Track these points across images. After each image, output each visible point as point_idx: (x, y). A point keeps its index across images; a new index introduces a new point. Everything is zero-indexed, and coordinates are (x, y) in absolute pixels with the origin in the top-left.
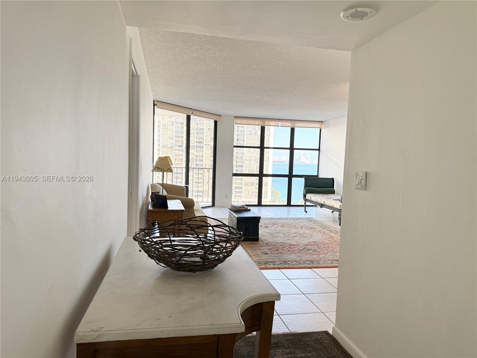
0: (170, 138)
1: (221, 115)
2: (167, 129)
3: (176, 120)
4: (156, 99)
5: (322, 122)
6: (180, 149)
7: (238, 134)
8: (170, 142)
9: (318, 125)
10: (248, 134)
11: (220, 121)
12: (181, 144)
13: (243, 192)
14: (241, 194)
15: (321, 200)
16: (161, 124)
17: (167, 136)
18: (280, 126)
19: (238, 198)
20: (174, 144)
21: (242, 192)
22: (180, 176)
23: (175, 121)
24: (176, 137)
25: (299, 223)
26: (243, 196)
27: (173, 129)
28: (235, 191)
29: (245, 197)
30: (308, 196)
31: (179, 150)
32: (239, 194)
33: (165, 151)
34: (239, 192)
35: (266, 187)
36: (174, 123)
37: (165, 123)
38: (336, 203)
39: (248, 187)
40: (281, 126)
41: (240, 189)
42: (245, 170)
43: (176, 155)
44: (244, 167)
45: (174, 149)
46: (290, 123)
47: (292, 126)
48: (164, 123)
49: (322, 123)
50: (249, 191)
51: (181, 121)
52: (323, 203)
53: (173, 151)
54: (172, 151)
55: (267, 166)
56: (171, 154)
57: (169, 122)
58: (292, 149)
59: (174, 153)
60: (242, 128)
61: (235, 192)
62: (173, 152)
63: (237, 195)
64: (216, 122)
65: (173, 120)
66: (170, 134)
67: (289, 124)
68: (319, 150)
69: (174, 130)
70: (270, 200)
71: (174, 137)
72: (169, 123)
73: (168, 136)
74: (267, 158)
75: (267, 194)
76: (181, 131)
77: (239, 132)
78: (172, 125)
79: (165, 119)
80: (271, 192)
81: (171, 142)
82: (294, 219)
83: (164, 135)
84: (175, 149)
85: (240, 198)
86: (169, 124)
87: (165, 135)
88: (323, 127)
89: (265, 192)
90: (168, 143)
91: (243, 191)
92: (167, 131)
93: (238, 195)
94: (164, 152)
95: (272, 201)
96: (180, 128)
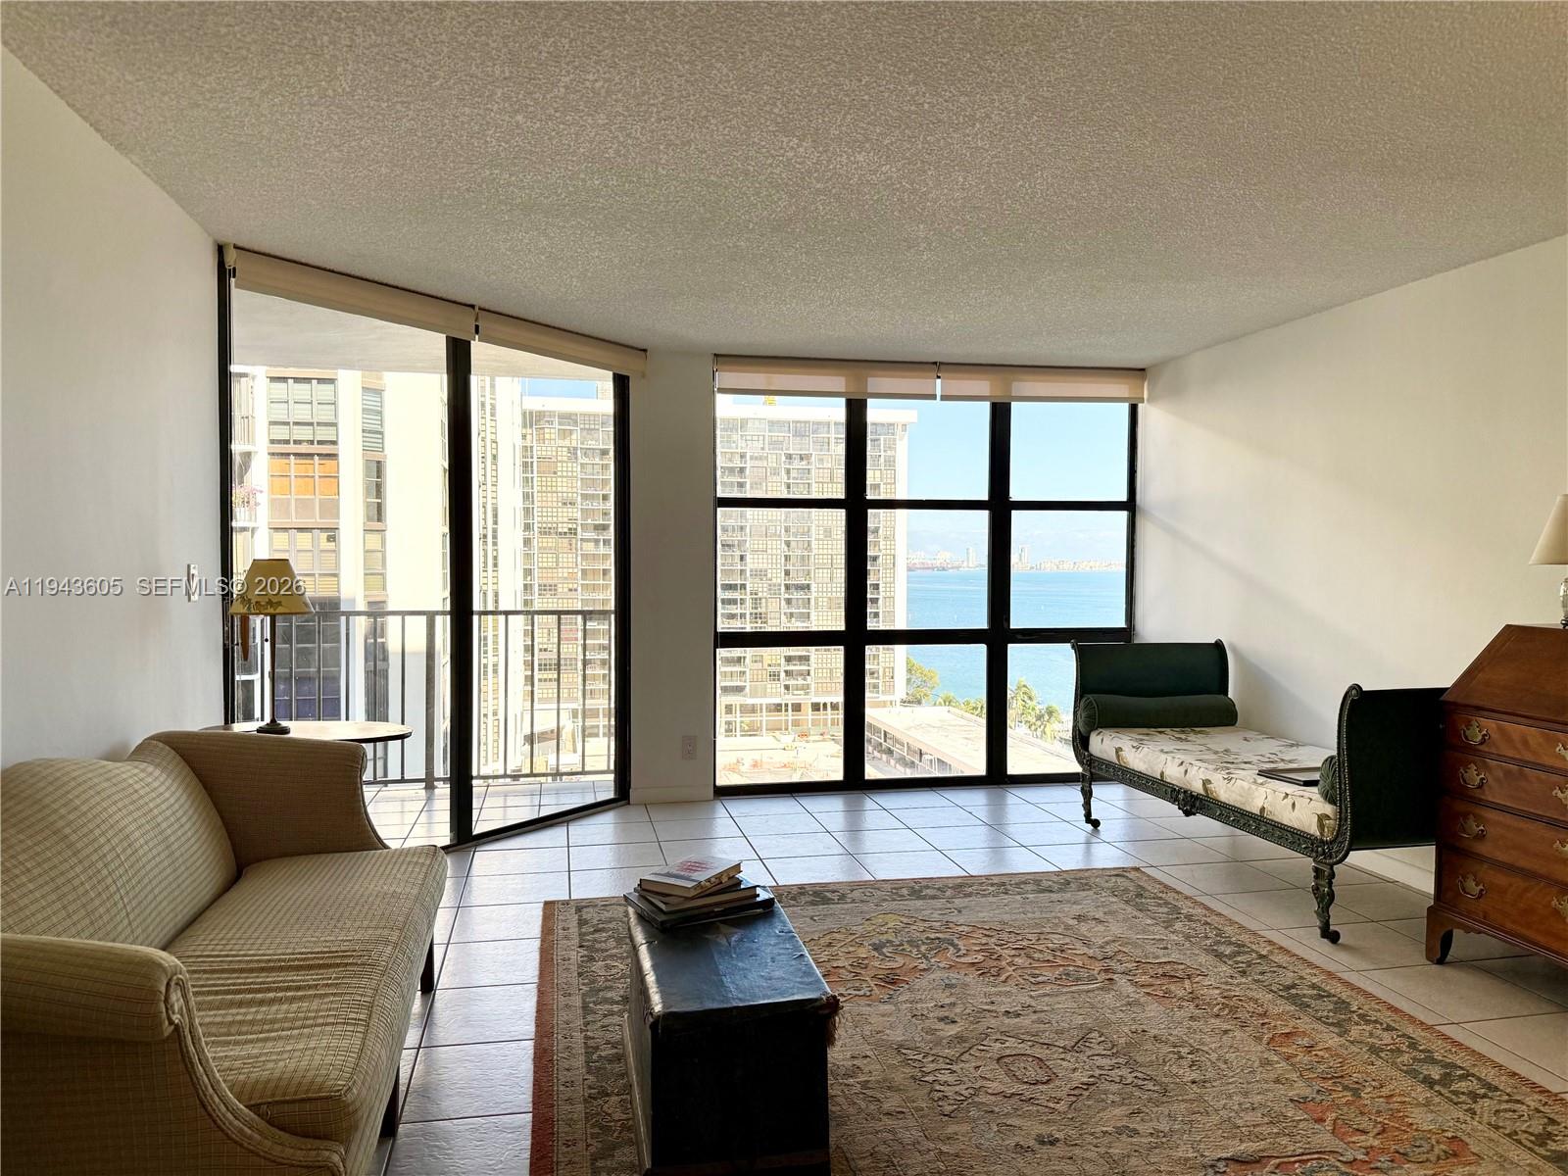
0: (565, 504)
1: (645, 350)
2: (555, 473)
3: (582, 443)
4: (229, 237)
5: (1143, 370)
6: (601, 537)
7: (791, 481)
8: (565, 514)
9: (1121, 388)
10: (821, 480)
11: (643, 376)
12: (601, 522)
13: (812, 673)
14: (805, 680)
15: (1182, 769)
16: (535, 457)
17: (555, 495)
18: (938, 397)
19: (795, 692)
20: (579, 522)
21: (809, 675)
22: (601, 627)
23: (579, 446)
24: (585, 497)
25: (1084, 928)
26: (813, 686)
27: (575, 474)
28: (786, 672)
29: (820, 689)
30: (1104, 744)
31: (597, 541)
32: (800, 681)
33: (550, 545)
34: (801, 674)
35: (887, 655)
36: (579, 452)
37: (550, 453)
38: (1289, 801)
39: (829, 656)
40: (944, 398)
41: (800, 665)
42: (816, 599)
43: (585, 557)
44: (813, 588)
45: (579, 537)
46: (988, 383)
47: (999, 393)
48: (544, 453)
49: (1144, 379)
50: (831, 670)
51: (601, 447)
52: (1197, 787)
53: (576, 544)
54: (574, 545)
55: (888, 585)
56: (570, 555)
57: (559, 449)
58: (1000, 506)
59: (579, 552)
60: (804, 463)
61: (787, 676)
62: (576, 549)
63: (791, 682)
64: (621, 385)
65: (574, 444)
66: (565, 489)
67: (982, 385)
68: (1130, 505)
69: (579, 476)
70: (904, 697)
71: (579, 498)
72: (559, 453)
73: (560, 495)
74: (888, 557)
75: (892, 678)
76: (601, 477)
77: (793, 474)
78: (569, 458)
79: (546, 442)
80: (905, 669)
81: (570, 515)
82: (1045, 884)
83: (544, 494)
84: (581, 539)
85: (802, 692)
86: (559, 458)
87: (549, 495)
88: (1145, 396)
89: (887, 670)
90: (560, 519)
91: (812, 669)
92: (554, 479)
93: (795, 682)
94: (545, 548)
95: (910, 698)
96: (598, 468)
